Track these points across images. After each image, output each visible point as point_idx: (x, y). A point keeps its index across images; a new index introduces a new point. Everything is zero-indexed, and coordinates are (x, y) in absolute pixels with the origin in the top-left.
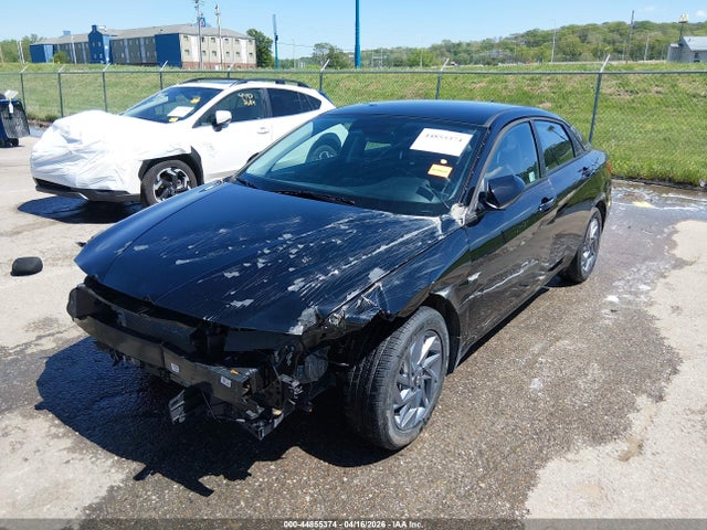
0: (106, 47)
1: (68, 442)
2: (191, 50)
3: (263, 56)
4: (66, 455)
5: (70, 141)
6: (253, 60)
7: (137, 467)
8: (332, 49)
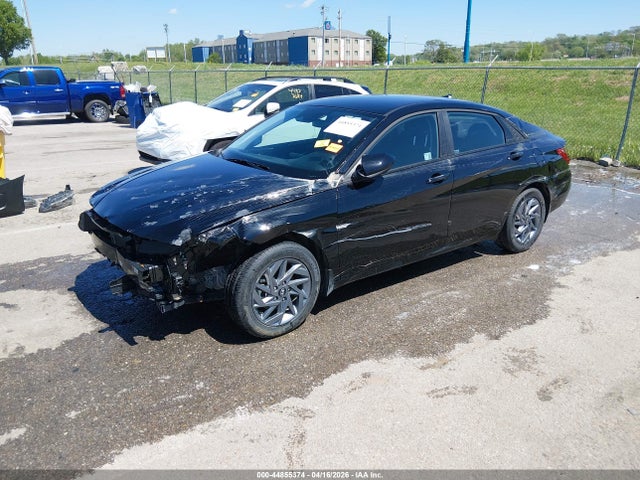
0: (250, 49)
1: (74, 309)
2: (317, 51)
3: (378, 54)
4: (70, 315)
5: (160, 124)
6: (369, 58)
7: (104, 325)
8: (442, 45)
